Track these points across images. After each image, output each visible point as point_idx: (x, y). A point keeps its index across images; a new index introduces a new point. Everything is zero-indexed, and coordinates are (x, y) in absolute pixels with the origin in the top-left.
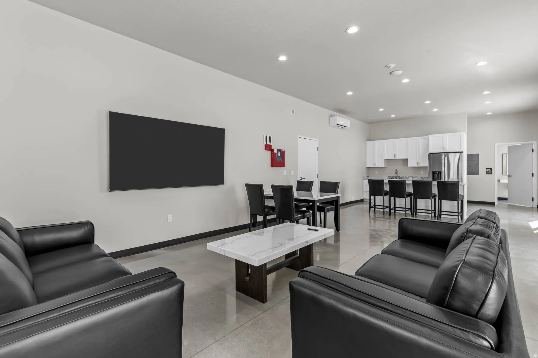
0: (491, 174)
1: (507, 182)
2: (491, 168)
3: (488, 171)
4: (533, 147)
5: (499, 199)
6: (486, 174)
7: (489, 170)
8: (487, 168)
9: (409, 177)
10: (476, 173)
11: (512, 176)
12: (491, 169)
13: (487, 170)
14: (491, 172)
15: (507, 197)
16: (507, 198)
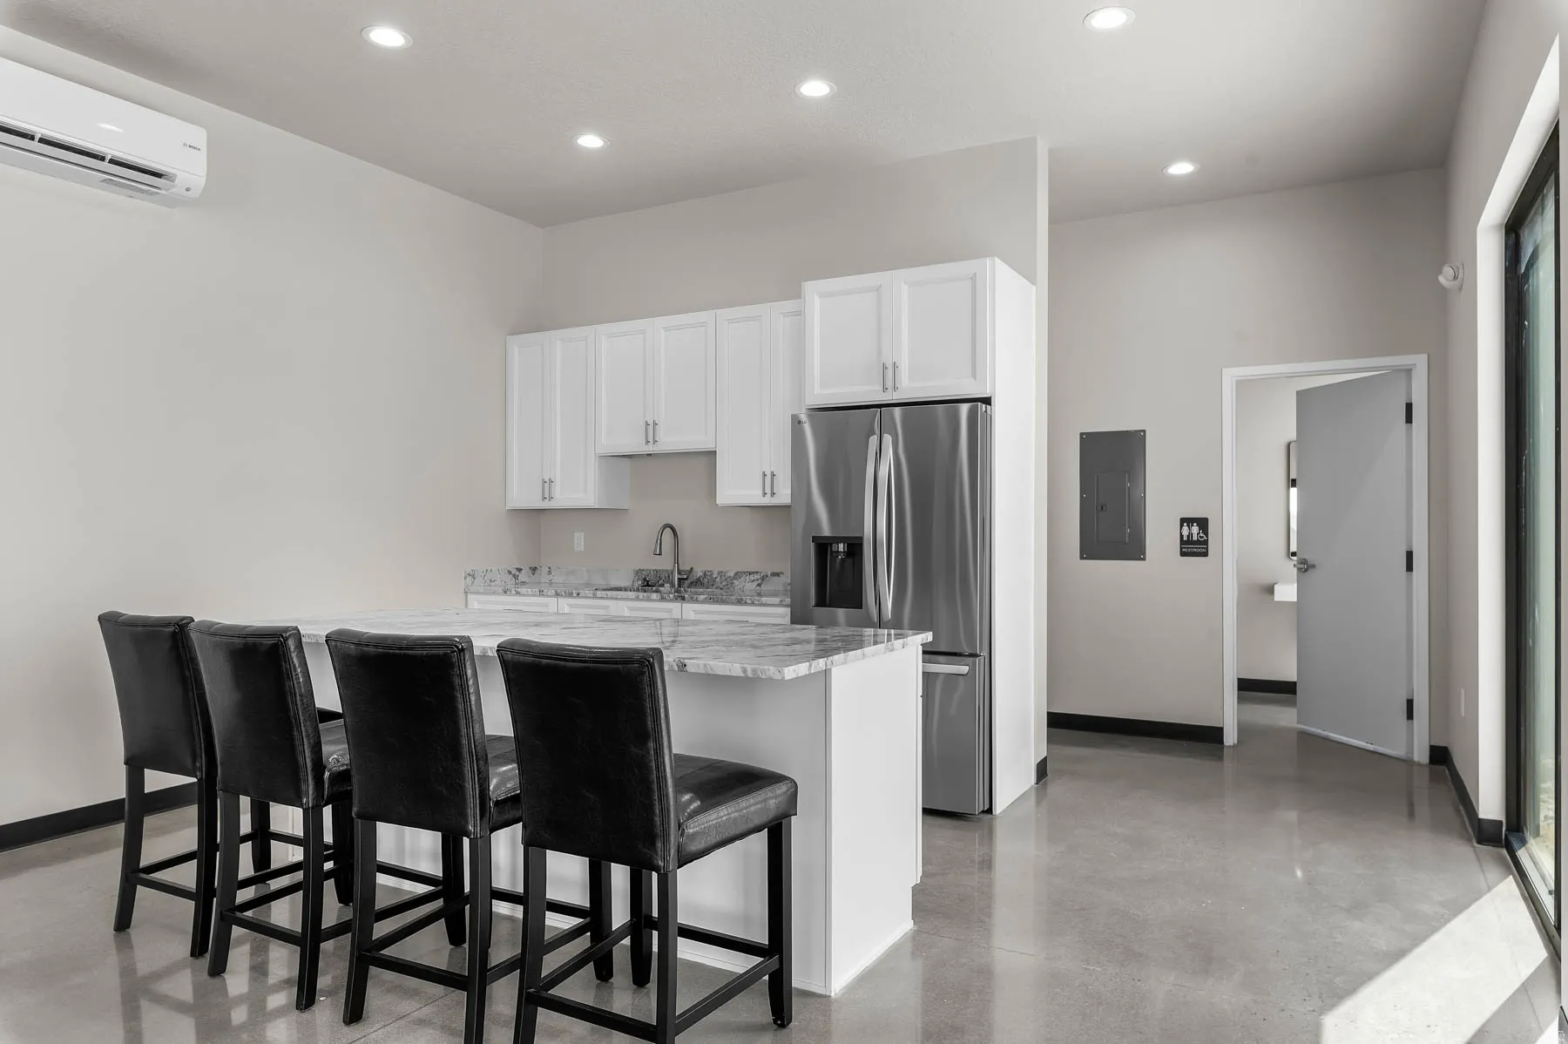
0: (1205, 554)
1: (1295, 600)
2: (1206, 520)
3: (1190, 535)
4: (1409, 393)
5: (1248, 687)
6: (1183, 554)
7: (1195, 529)
8: (1183, 521)
9: (738, 575)
10: (1134, 550)
11: (1314, 566)
12: (1203, 523)
13: (1185, 531)
14: (1206, 542)
15: (1295, 680)
16: (1295, 683)
